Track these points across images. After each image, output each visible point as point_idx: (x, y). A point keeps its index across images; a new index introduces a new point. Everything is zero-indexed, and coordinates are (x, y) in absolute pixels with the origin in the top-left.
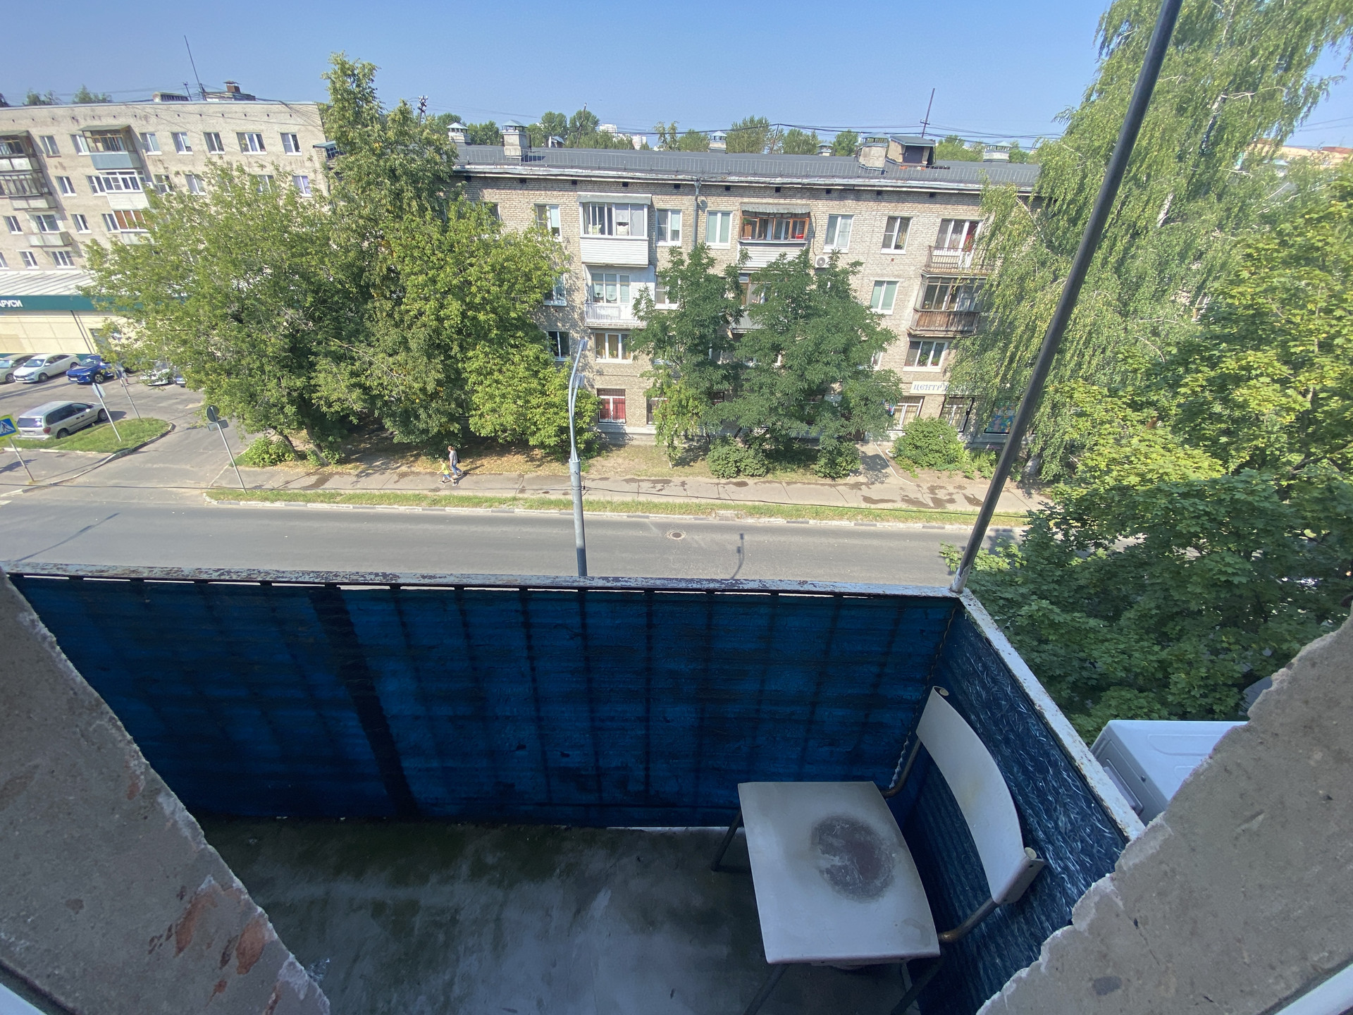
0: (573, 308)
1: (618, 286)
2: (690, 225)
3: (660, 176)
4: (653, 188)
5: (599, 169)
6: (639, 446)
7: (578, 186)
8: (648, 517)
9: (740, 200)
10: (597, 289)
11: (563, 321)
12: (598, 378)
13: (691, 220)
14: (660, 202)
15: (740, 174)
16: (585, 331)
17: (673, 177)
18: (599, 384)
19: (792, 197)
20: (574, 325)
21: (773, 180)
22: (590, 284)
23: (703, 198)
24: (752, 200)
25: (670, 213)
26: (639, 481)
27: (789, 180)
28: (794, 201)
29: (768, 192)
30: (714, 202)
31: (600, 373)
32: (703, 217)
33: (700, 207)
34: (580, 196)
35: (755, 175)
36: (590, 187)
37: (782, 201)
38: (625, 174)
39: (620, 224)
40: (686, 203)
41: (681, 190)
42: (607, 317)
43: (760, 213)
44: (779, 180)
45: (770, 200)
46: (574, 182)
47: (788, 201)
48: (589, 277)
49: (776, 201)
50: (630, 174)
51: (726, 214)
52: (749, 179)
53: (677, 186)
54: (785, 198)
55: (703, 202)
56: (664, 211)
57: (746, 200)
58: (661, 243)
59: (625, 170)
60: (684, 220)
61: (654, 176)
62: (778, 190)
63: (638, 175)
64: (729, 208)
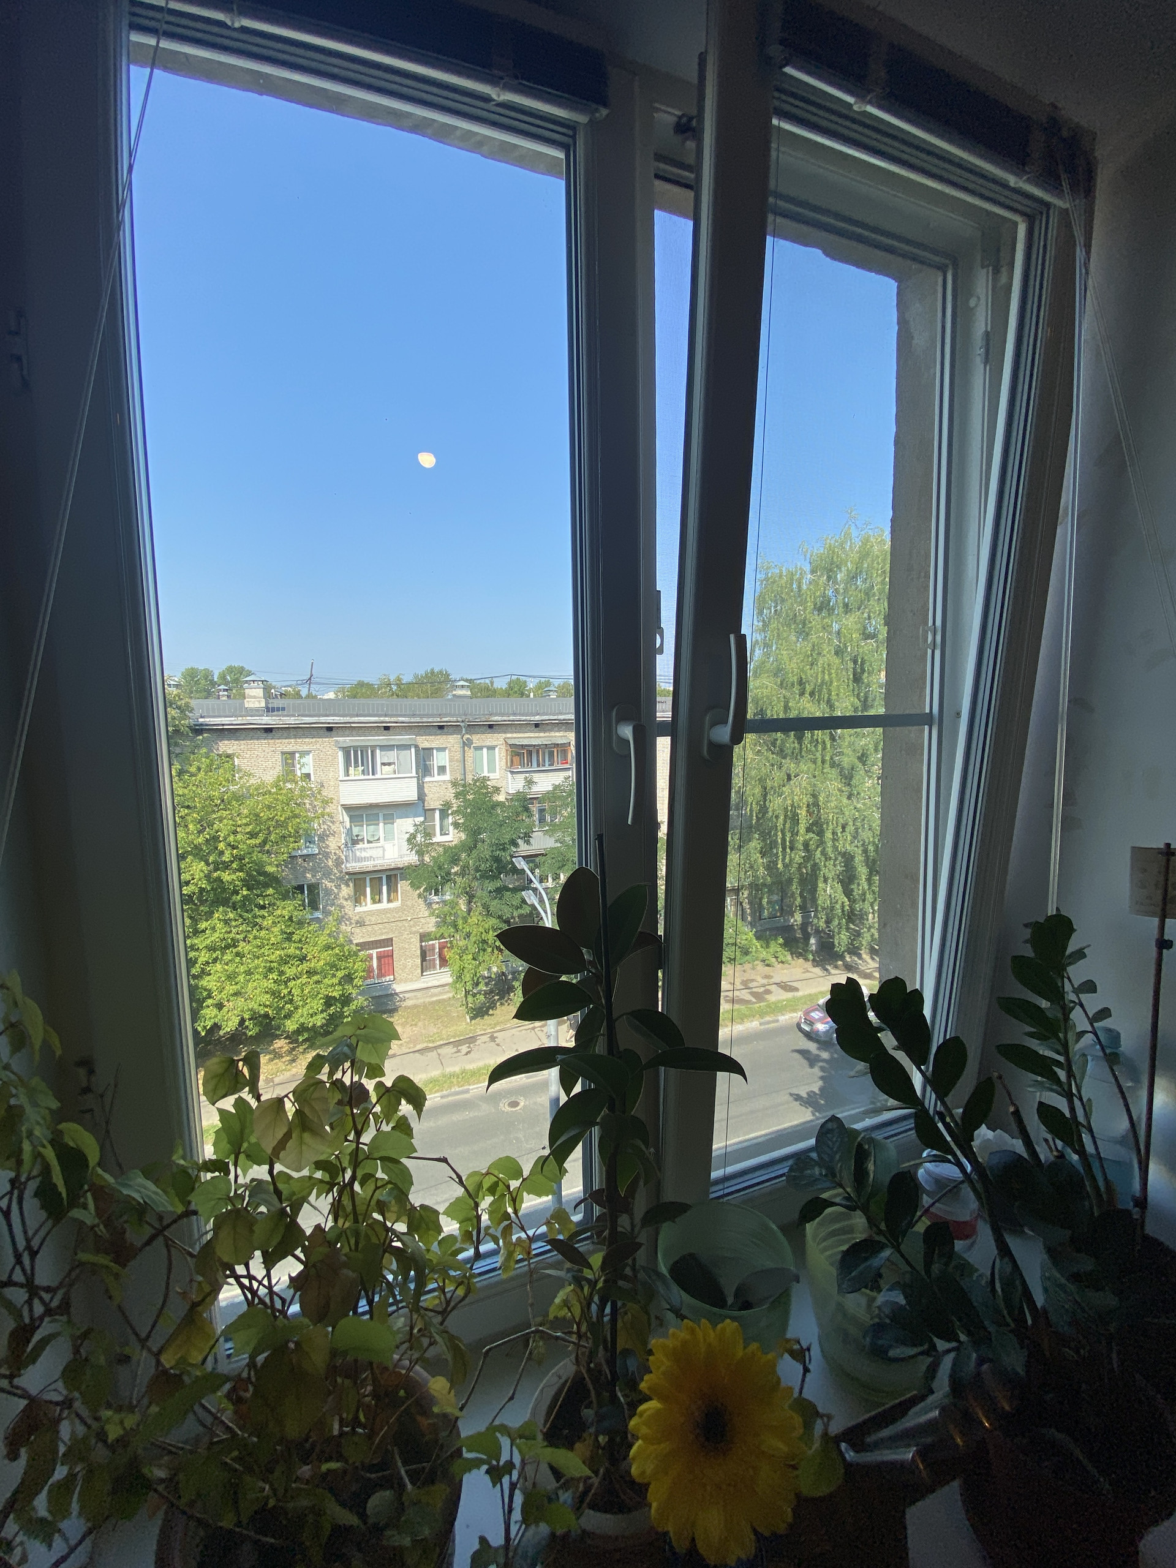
0: (327, 855)
1: (381, 825)
2: (457, 760)
3: (425, 720)
4: (416, 730)
5: (357, 716)
6: (415, 1006)
7: (334, 732)
8: (467, 1091)
9: (504, 736)
10: (356, 831)
11: (314, 871)
12: (358, 930)
13: (459, 756)
14: (424, 742)
15: (502, 715)
16: (341, 879)
17: (439, 719)
18: (360, 936)
19: (550, 731)
20: (327, 874)
21: (532, 718)
22: (348, 827)
23: (468, 736)
24: (515, 735)
25: (435, 751)
26: (436, 1048)
27: (546, 717)
28: (552, 734)
29: (529, 728)
30: (477, 739)
31: (361, 923)
32: (470, 753)
33: (467, 744)
34: (337, 741)
35: (514, 714)
36: (347, 732)
37: (542, 734)
38: (387, 719)
39: (383, 764)
40: (452, 741)
41: (445, 730)
42: (371, 858)
43: (526, 745)
44: (537, 718)
45: (532, 735)
46: (330, 729)
47: (547, 734)
48: (347, 819)
49: (537, 735)
50: (393, 719)
51: (491, 748)
52: (511, 718)
53: (441, 727)
54: (545, 732)
55: (468, 739)
56: (429, 750)
57: (509, 735)
58: (427, 779)
59: (386, 716)
60: (450, 756)
61: (418, 720)
62: (537, 725)
63: (401, 719)
64: (495, 743)
